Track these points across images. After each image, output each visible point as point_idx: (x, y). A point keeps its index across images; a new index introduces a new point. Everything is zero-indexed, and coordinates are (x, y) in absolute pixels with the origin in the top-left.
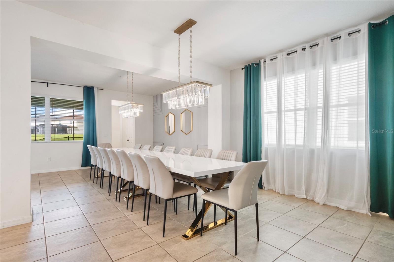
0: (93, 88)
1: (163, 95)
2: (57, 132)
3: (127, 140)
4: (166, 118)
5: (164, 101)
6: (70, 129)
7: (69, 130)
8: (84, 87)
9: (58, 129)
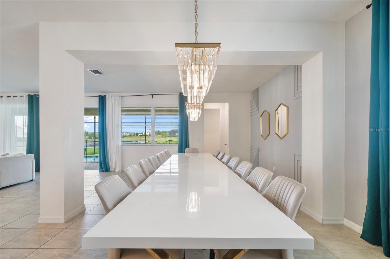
4: (261, 118)
8: (179, 94)
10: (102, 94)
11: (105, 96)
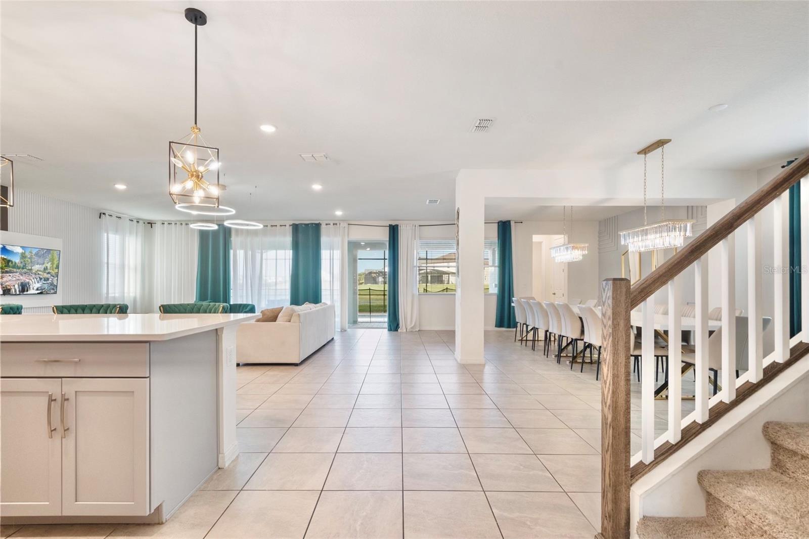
0: (509, 222)
1: (620, 235)
2: (431, 280)
3: (553, 294)
4: (623, 257)
5: (623, 243)
6: (447, 275)
7: (445, 277)
8: (498, 223)
9: (431, 277)
10: (394, 223)
11: (397, 226)
